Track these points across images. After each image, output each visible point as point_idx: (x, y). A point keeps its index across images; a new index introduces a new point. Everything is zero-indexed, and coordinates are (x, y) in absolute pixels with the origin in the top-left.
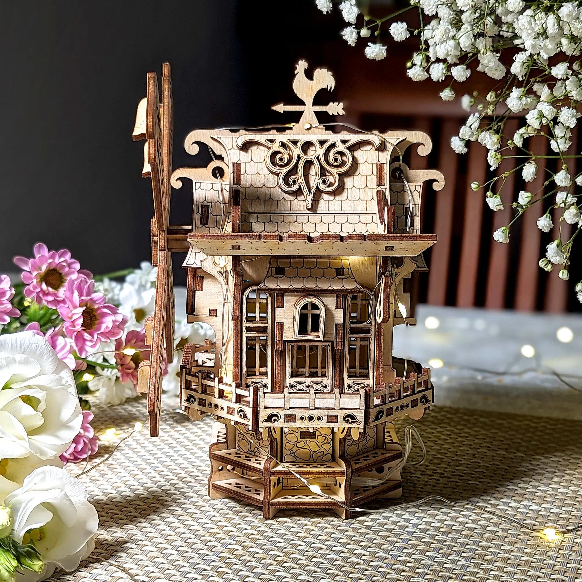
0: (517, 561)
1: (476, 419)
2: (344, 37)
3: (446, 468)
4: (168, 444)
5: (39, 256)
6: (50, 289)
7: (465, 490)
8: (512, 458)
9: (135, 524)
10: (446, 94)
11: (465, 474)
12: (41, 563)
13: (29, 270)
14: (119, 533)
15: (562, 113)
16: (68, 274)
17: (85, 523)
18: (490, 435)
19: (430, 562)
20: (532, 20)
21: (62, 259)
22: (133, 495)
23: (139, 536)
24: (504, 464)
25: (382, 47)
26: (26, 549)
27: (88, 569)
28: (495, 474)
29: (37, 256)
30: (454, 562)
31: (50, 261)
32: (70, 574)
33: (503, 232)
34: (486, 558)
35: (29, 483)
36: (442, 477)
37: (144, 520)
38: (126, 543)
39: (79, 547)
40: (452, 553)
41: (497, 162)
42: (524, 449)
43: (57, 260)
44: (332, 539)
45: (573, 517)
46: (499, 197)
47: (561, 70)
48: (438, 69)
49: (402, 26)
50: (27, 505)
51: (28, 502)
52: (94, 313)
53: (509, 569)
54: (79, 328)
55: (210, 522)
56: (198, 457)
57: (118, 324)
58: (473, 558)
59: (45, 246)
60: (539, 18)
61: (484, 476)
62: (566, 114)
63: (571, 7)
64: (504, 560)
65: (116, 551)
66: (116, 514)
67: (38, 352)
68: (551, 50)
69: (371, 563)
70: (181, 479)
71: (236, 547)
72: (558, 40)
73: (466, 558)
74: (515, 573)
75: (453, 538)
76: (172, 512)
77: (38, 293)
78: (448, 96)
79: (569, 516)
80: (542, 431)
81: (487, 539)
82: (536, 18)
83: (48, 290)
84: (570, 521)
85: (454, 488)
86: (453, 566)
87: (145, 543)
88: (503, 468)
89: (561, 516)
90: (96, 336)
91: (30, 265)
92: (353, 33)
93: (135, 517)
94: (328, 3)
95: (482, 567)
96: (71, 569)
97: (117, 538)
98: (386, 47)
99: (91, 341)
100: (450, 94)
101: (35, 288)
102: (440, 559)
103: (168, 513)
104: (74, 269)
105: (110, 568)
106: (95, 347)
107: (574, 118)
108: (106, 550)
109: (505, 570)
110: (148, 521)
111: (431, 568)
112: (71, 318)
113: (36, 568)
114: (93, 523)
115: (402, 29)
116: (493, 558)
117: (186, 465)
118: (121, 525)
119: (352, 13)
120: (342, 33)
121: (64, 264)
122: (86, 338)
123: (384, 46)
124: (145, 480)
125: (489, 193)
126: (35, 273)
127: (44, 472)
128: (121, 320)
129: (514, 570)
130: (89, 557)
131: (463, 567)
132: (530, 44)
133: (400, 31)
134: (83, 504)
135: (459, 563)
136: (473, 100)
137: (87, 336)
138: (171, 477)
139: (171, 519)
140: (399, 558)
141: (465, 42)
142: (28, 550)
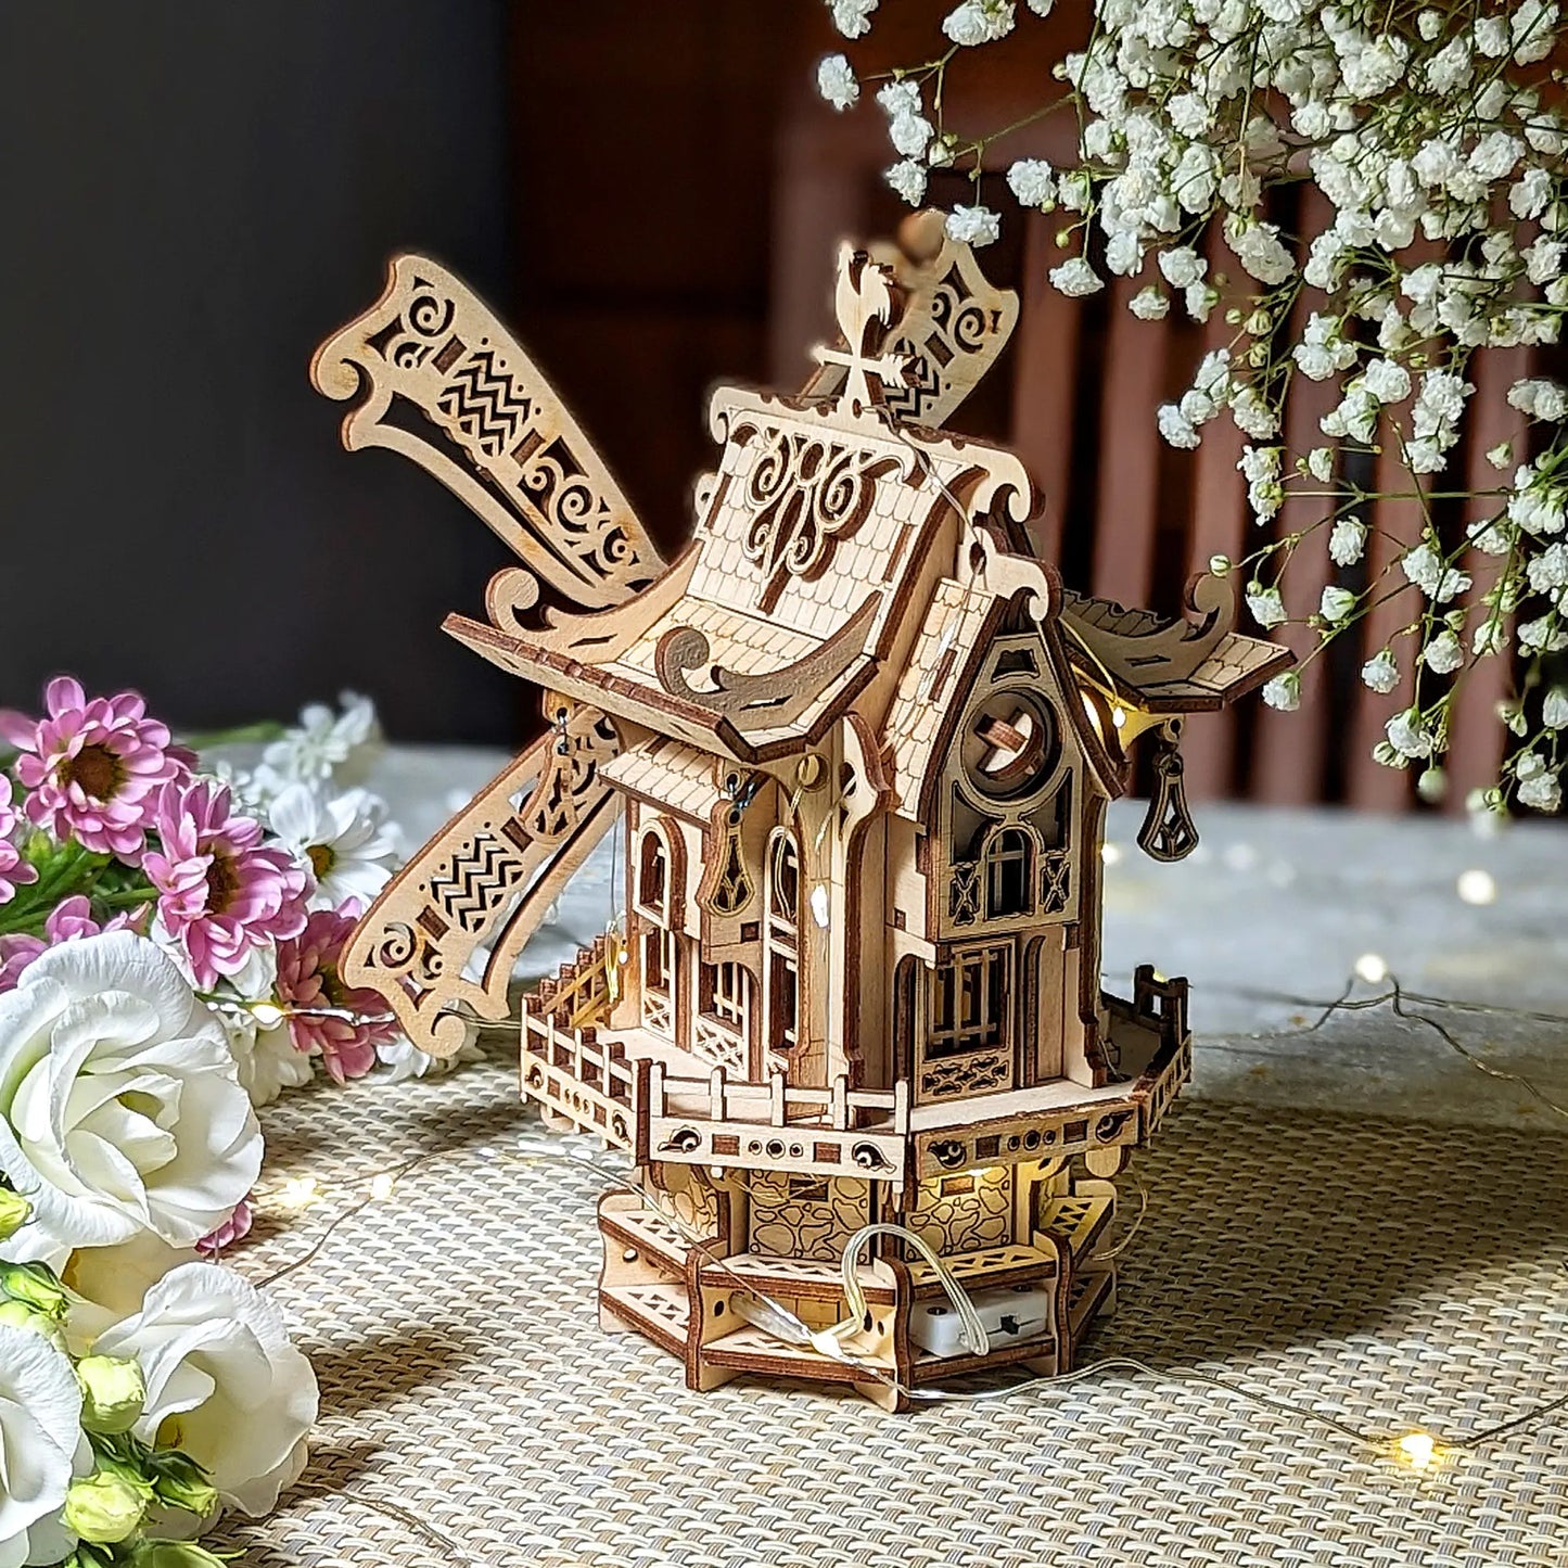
0: (1333, 1473)
1: (1232, 1128)
2: (893, 184)
3: (1156, 1257)
4: (424, 1209)
5: (61, 712)
6: (94, 801)
7: (1207, 1311)
8: (1325, 1229)
9: (386, 1407)
10: (1145, 304)
11: (1205, 1270)
12: (211, 1490)
13: (34, 749)
14: (349, 1430)
15: (1430, 384)
16: (137, 757)
17: (286, 1401)
18: (1268, 1169)
19: (1125, 1479)
20: (1353, 175)
21: (123, 721)
22: (362, 1339)
23: (403, 1434)
24: (1305, 1244)
25: (988, 217)
26: (167, 1461)
27: (299, 1510)
28: (1282, 1270)
29: (57, 714)
30: (1180, 1476)
31: (93, 725)
32: (258, 1522)
33: (1285, 685)
34: (1258, 1467)
35: (154, 1306)
36: (1146, 1280)
37: (408, 1398)
38: (376, 1450)
39: (276, 1459)
40: (1177, 1456)
41: (1273, 505)
42: (1356, 1205)
43: (109, 722)
44: (881, 1433)
45: (1475, 1371)
46: (1277, 593)
47: (1423, 285)
48: (1126, 246)
49: (1038, 170)
50: (161, 1354)
51: (164, 1349)
52: (229, 870)
53: (1314, 1490)
54: (196, 910)
55: (572, 1399)
56: (507, 1241)
57: (293, 897)
58: (1226, 1468)
59: (76, 684)
60: (1368, 166)
61: (1254, 1274)
62: (1439, 386)
63: (1443, 154)
64: (1300, 1470)
65: (355, 1470)
66: (333, 1385)
67: (147, 983)
68: (1399, 236)
69: (982, 1485)
70: (478, 1297)
71: (648, 1455)
72: (1416, 216)
73: (1211, 1469)
74: (1329, 1500)
75: (1178, 1424)
76: (475, 1378)
77: (59, 812)
78: (1149, 310)
79: (1463, 1368)
80: (1405, 1157)
81: (1261, 1424)
82: (1361, 167)
83: (88, 802)
84: (1467, 1379)
85: (1177, 1308)
86: (1180, 1487)
87: (422, 1449)
88: (1302, 1254)
89: (1445, 1368)
90: (239, 932)
91: (39, 737)
92: (914, 173)
93: (382, 1391)
94: (850, 85)
95: (1248, 1486)
96: (260, 1511)
97: (348, 1442)
98: (999, 216)
99: (227, 945)
100: (1156, 302)
101: (52, 796)
102: (1147, 1470)
103: (465, 1380)
104: (154, 744)
105: (349, 1508)
106: (238, 960)
107: (1458, 398)
108: (329, 1468)
109: (1305, 1493)
110: (418, 1399)
111: (1127, 1492)
112: (175, 884)
113: (199, 1504)
114: (308, 1401)
115: (1040, 179)
116: (1277, 1466)
117: (480, 1259)
118: (353, 1410)
119: (914, 136)
120: (889, 174)
121: (130, 732)
122: (212, 936)
123: (993, 212)
124: (383, 1301)
125: (1252, 586)
126: (53, 760)
127: (187, 1278)
128: (301, 889)
129: (1325, 1492)
130: (296, 1485)
131: (1201, 1488)
132: (1348, 228)
133: (1033, 183)
134: (285, 1354)
135: (1193, 1480)
136: (1213, 294)
137: (217, 932)
138: (449, 1291)
139: (473, 1395)
140: (1049, 1472)
141: (1193, 196)
142: (175, 1464)
